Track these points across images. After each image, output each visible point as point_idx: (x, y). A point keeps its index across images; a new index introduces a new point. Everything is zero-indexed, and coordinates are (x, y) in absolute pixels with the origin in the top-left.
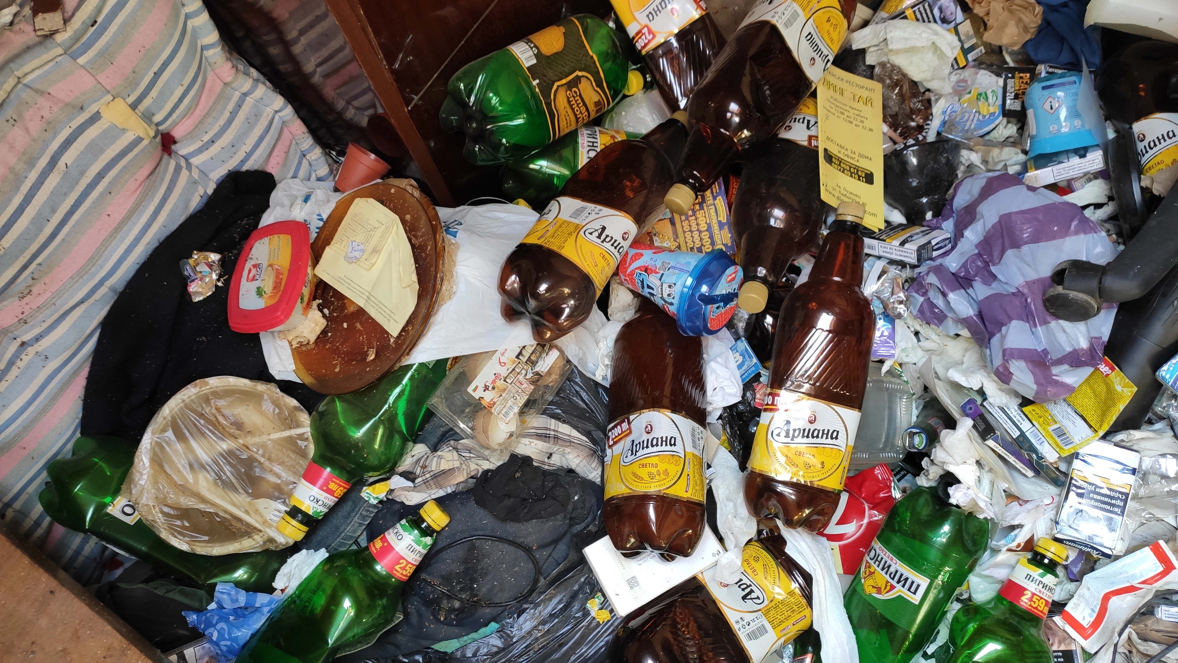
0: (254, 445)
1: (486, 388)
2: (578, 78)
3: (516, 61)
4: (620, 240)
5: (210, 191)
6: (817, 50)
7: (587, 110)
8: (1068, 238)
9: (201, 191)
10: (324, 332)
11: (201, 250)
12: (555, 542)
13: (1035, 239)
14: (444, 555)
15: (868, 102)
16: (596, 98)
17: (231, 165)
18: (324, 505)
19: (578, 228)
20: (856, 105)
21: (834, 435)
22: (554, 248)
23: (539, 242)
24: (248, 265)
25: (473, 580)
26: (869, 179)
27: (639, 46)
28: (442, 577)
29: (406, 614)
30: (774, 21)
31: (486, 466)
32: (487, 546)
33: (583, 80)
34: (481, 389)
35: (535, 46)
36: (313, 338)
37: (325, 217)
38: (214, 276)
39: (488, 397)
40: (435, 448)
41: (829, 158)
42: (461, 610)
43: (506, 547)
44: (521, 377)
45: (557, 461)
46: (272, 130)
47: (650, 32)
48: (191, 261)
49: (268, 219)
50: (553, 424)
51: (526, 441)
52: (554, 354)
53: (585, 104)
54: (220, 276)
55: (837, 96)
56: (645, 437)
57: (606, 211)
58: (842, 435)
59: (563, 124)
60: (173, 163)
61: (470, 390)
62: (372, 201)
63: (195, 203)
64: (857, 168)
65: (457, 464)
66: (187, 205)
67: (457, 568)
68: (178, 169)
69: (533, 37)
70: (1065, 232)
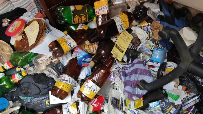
0: (3, 53)
1: (41, 61)
2: (82, 15)
3: (70, 9)
4: (72, 46)
5: (14, 9)
6: (122, 27)
7: (82, 21)
8: (146, 76)
9: (12, 9)
10: (22, 40)
11: (7, 18)
12: (45, 89)
13: (140, 74)
14: (25, 84)
15: (129, 39)
16: (84, 20)
17: (19, 6)
18: (8, 68)
19: (66, 41)
20: (127, 39)
21: (94, 90)
22: (60, 43)
23: (58, 41)
24: (13, 24)
25: (28, 89)
26: (122, 52)
27: (96, 14)
28: (24, 87)
29: (17, 90)
30: (115, 20)
31: (38, 72)
32: (32, 85)
33: (83, 16)
34: (40, 60)
35: (75, 8)
36: (19, 40)
37: (30, 21)
38: (7, 24)
39: (41, 62)
40: (30, 66)
41: (117, 46)
42: (25, 93)
43: (36, 87)
44: (48, 61)
45: (51, 76)
46: (29, 3)
47: (98, 12)
48: (4, 20)
49: (21, 18)
50: (52, 70)
51: (46, 71)
52: (56, 59)
53: (81, 20)
54: (9, 24)
55: (124, 36)
56: (63, 79)
57: (73, 40)
58: (95, 91)
59: (76, 22)
60: (8, 2)
61: (38, 60)
62: (37, 22)
63: (10, 10)
64: (121, 49)
65: (33, 70)
66: (8, 10)
67: (27, 87)
68: (8, 4)
69: (76, 6)
70: (146, 75)
